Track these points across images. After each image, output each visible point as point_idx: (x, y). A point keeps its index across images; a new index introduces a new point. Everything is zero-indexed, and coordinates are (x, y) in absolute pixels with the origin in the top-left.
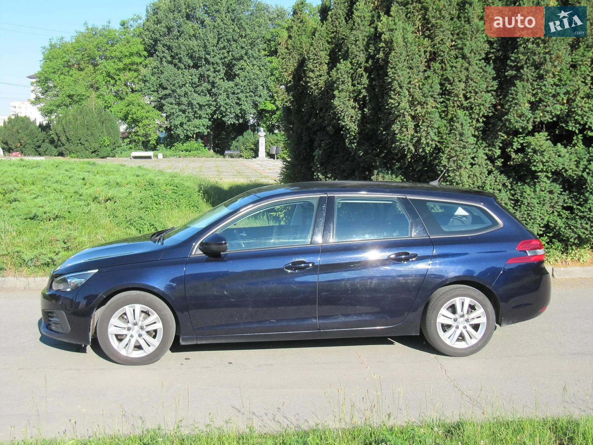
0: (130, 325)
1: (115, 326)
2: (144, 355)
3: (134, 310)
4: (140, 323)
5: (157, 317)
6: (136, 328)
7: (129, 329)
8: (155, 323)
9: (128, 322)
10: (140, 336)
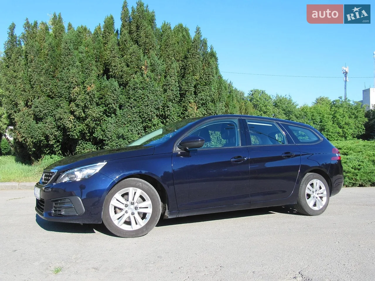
0: (128, 203)
1: (117, 200)
2: (131, 229)
3: (135, 193)
4: (136, 204)
5: (150, 204)
6: (132, 207)
7: (126, 206)
8: (147, 208)
9: (128, 201)
10: (133, 214)
